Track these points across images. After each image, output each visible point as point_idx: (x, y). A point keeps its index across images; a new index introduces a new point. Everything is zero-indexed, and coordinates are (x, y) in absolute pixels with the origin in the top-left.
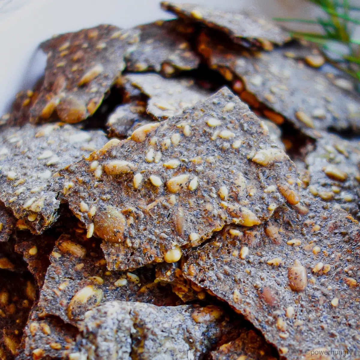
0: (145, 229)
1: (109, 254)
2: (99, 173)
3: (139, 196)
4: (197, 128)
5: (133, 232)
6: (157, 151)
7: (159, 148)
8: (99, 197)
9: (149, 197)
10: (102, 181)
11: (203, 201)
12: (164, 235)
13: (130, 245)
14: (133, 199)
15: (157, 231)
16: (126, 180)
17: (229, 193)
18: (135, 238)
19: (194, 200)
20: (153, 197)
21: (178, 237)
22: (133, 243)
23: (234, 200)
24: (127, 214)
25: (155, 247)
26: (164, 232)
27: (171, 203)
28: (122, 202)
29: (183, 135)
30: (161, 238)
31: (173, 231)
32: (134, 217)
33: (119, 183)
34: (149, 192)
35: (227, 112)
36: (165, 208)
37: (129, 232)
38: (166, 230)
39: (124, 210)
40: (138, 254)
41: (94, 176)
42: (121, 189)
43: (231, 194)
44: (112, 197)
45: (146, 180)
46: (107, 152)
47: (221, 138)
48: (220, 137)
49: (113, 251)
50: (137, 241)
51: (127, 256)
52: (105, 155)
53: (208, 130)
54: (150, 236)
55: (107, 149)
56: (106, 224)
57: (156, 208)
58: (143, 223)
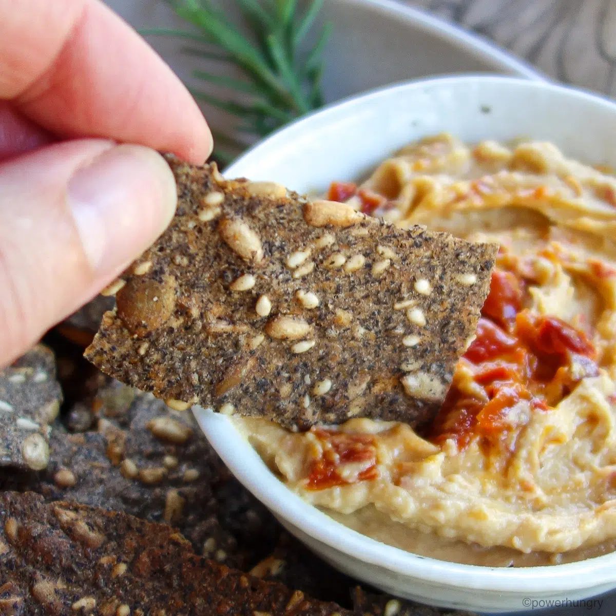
0: (182, 349)
1: (103, 335)
2: (207, 216)
3: (223, 299)
4: (396, 275)
5: (164, 340)
6: (314, 260)
7: (321, 259)
8: (172, 251)
9: (233, 312)
10: (200, 231)
11: (287, 375)
12: (195, 377)
13: (142, 352)
14: (210, 296)
15: (193, 364)
16: (230, 264)
17: (327, 393)
18: (157, 350)
19: (280, 364)
20: (238, 316)
21: (209, 396)
22: (147, 353)
23: (322, 406)
24: (181, 310)
25: (169, 381)
26: (200, 376)
27: (248, 345)
28: (193, 286)
29: (369, 267)
30: (188, 379)
31: (211, 383)
32: (186, 322)
33: (217, 256)
34: (241, 305)
35: (457, 284)
36: (236, 345)
37: (158, 335)
38: (205, 375)
39: (184, 301)
40: (140, 370)
41: (196, 213)
42: (211, 267)
43: (328, 397)
44: (188, 266)
45: (254, 292)
46: (251, 198)
47: (405, 315)
48: (405, 312)
49: (114, 336)
50: (156, 357)
51: (124, 359)
52: (243, 199)
53: (404, 289)
54: (177, 364)
55: (254, 195)
56: (140, 305)
57: (225, 335)
58: (188, 340)
